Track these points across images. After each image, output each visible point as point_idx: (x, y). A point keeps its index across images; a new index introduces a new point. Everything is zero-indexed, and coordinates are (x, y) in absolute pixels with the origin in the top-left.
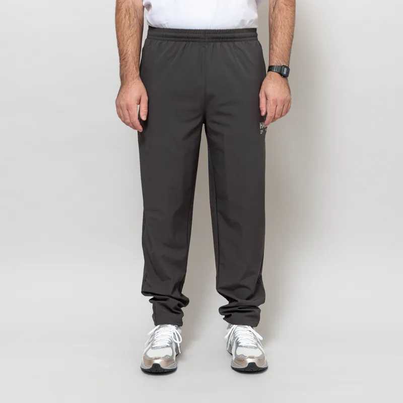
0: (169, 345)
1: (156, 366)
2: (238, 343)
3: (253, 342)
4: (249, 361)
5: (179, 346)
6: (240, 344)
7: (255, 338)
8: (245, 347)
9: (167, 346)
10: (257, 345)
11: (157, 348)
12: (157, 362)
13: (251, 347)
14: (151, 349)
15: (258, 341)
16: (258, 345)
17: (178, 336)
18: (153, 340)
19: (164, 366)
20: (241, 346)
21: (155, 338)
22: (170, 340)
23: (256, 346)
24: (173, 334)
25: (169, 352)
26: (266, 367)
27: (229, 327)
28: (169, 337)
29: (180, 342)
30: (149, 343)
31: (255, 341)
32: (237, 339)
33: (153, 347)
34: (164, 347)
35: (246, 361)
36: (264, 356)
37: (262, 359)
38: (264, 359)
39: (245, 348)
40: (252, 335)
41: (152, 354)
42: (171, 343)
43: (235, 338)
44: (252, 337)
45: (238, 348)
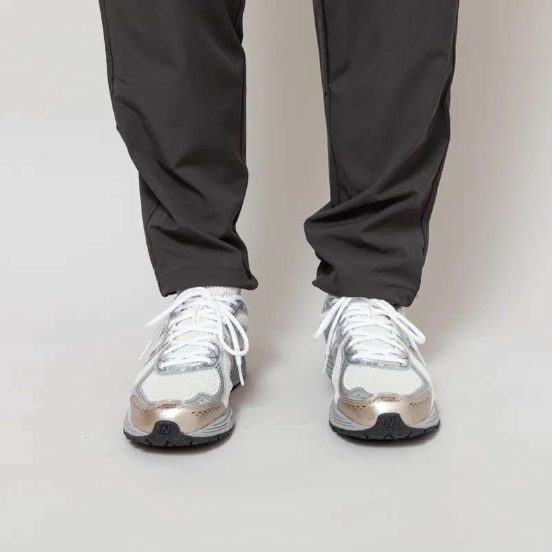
0: (209, 361)
1: (167, 429)
2: (348, 353)
3: (396, 351)
4: (382, 408)
5: (239, 363)
6: (354, 357)
7: (403, 338)
8: (369, 364)
9: (205, 365)
10: (407, 358)
11: (174, 370)
12: (169, 415)
13: (388, 365)
14: (154, 375)
15: (411, 348)
16: (412, 357)
17: (238, 334)
18: (165, 346)
19: (190, 428)
20: (358, 362)
21: (170, 339)
22: (214, 348)
23: (404, 362)
24: (220, 328)
25: (210, 383)
26: (435, 423)
27: (328, 307)
28: (210, 337)
29: (244, 353)
30: (153, 354)
31: (402, 347)
32: (346, 339)
33: (162, 366)
34: (194, 368)
35: (372, 410)
36: (429, 393)
37: (420, 400)
38: (428, 399)
39: (368, 368)
40: (394, 329)
41: (156, 390)
42: (216, 356)
43: (341, 337)
44: (394, 336)
45: (350, 368)
